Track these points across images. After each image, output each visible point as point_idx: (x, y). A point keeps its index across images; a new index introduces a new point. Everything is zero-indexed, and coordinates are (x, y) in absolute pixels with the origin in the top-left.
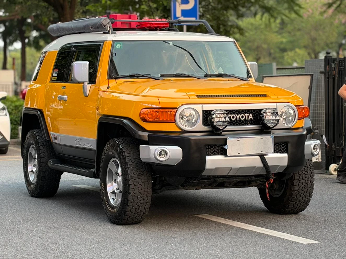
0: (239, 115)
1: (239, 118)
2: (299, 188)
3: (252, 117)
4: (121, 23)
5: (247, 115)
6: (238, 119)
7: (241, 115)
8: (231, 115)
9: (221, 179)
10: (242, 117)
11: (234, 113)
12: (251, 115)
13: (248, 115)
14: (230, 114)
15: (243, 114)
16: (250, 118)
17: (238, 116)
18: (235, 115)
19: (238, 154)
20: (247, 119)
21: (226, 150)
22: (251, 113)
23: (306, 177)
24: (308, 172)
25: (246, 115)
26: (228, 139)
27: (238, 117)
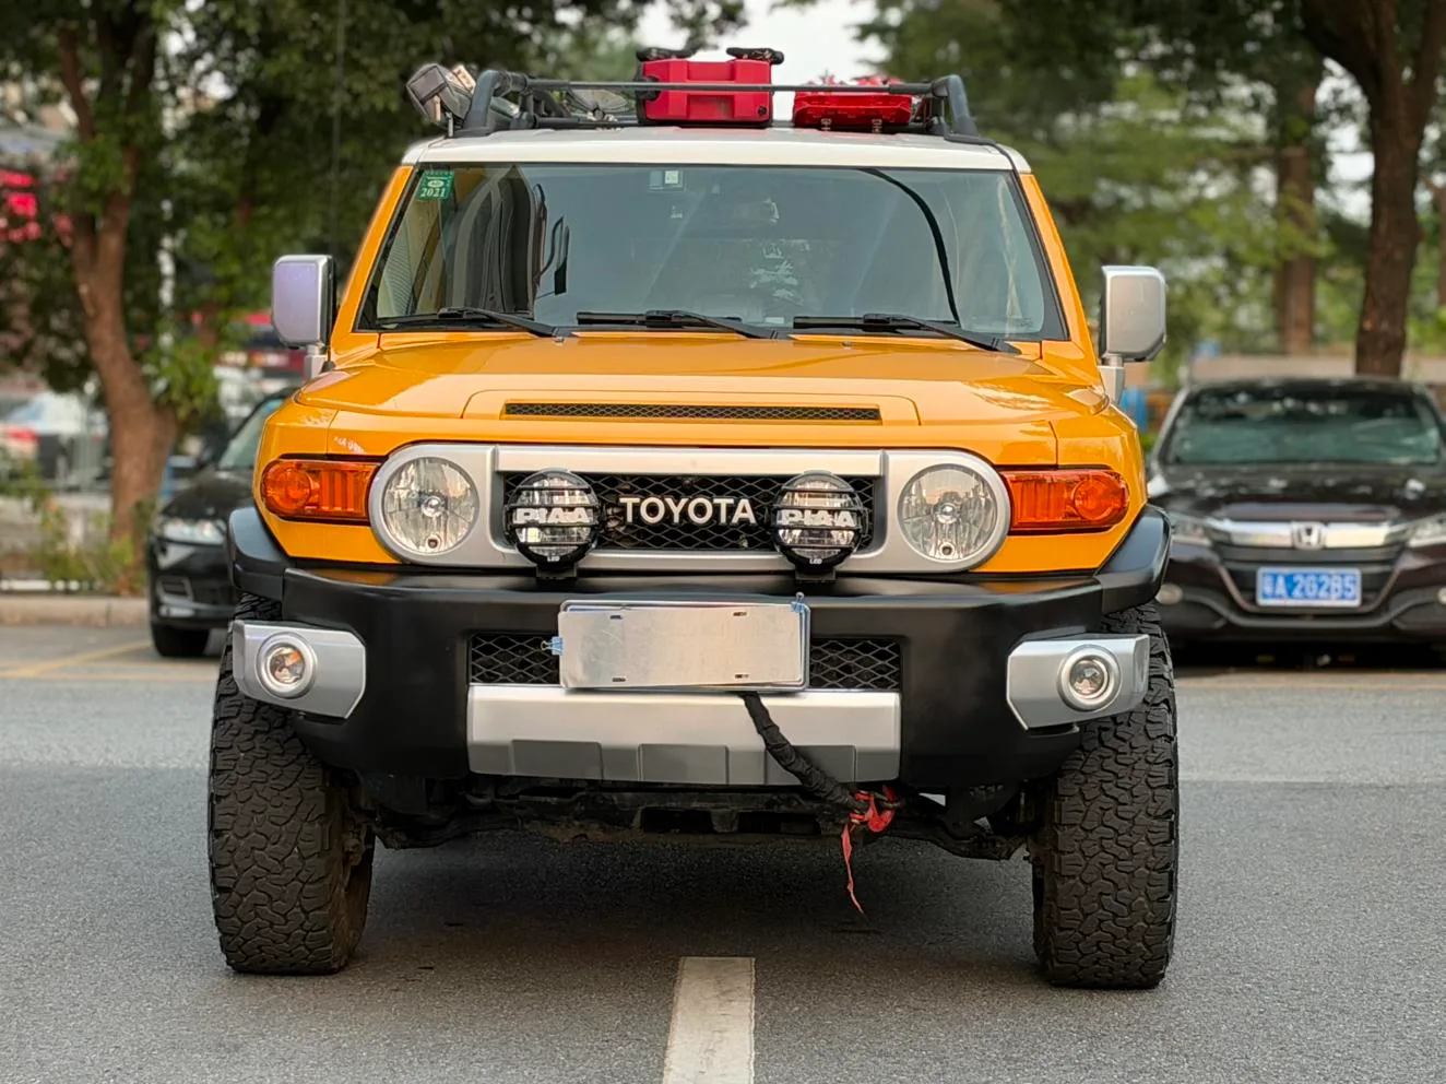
0: (683, 501)
1: (684, 514)
2: (1085, 869)
3: (750, 516)
4: (690, 97)
5: (724, 502)
6: (676, 519)
7: (690, 500)
8: (642, 500)
9: (629, 795)
10: (700, 510)
11: (658, 491)
12: (745, 502)
13: (731, 501)
14: (639, 493)
15: (705, 494)
16: (738, 515)
17: (676, 504)
18: (662, 499)
19: (615, 680)
20: (723, 519)
21: (557, 657)
22: (749, 492)
23: (1119, 814)
24: (1135, 794)
25: (716, 501)
26: (565, 609)
27: (676, 510)
